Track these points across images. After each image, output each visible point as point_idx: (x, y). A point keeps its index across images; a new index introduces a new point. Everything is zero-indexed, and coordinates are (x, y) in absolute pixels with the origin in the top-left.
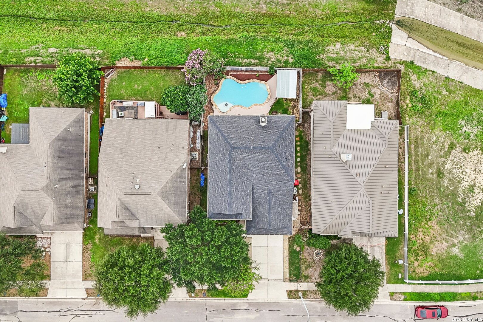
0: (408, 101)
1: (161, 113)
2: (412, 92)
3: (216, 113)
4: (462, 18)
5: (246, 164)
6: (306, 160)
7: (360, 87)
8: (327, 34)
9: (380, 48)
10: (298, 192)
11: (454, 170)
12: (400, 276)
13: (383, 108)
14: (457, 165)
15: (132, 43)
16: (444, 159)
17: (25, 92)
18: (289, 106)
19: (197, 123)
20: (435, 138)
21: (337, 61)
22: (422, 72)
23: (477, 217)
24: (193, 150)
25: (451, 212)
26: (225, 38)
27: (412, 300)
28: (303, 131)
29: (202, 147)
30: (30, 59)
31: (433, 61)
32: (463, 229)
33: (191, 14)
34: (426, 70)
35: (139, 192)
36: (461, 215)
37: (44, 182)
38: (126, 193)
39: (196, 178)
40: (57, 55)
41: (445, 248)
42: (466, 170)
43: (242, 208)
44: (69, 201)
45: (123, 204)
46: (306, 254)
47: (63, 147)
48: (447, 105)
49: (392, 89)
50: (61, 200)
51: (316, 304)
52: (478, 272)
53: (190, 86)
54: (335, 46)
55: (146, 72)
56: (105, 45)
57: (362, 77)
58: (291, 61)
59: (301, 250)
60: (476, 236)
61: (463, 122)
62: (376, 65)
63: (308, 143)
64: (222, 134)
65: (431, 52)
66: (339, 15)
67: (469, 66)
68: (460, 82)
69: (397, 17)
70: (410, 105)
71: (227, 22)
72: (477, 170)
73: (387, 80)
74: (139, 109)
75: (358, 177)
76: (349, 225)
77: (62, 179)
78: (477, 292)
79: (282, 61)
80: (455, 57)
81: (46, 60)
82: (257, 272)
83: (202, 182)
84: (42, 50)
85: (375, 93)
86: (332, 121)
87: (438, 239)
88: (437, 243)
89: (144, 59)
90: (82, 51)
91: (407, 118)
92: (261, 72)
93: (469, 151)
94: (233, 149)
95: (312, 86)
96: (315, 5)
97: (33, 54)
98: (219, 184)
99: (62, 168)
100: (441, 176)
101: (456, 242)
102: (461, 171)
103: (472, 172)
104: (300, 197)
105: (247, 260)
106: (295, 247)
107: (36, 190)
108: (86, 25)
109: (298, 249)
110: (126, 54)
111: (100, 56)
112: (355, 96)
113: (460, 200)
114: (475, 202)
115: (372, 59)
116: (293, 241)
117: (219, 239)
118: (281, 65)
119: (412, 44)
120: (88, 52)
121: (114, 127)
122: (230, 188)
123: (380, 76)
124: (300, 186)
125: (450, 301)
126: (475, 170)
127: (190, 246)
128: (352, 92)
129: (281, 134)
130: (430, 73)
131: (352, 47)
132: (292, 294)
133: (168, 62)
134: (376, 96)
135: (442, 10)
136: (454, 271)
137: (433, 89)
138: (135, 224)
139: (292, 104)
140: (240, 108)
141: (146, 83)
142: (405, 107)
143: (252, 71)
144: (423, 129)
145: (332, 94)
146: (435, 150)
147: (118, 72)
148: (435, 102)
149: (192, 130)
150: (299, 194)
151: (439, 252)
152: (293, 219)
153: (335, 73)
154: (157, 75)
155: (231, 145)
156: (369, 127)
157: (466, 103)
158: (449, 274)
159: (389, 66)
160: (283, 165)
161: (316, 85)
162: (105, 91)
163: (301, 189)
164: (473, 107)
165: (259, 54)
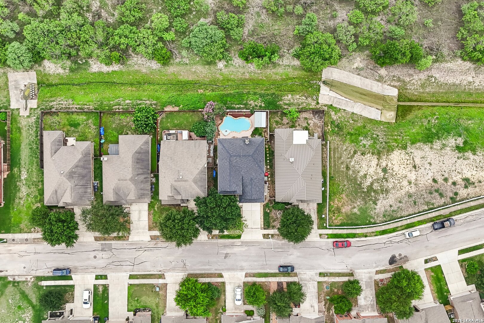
0: (329, 127)
1: (191, 136)
2: (331, 122)
3: (221, 137)
4: (361, 79)
5: (238, 164)
6: (272, 161)
7: (302, 120)
8: (284, 89)
9: (314, 97)
10: (268, 179)
11: (356, 166)
12: (325, 225)
13: (315, 131)
14: (357, 163)
15: (173, 97)
16: (350, 160)
17: (114, 126)
18: (262, 131)
19: (211, 141)
20: (345, 148)
21: (289, 105)
22: (337, 110)
23: (368, 191)
24: (208, 157)
25: (353, 189)
26: (226, 93)
27: (332, 238)
28: (271, 145)
29: (214, 155)
30: (116, 107)
31: (345, 104)
32: (360, 199)
33: (206, 79)
34: (340, 109)
35: (182, 180)
36: (359, 191)
37: (129, 176)
38: (175, 181)
39: (210, 173)
40: (130, 104)
41: (350, 209)
42: (363, 166)
43: (236, 188)
44: (142, 186)
45: (174, 187)
46: (273, 214)
47: (139, 157)
48: (353, 129)
49: (320, 121)
50: (138, 186)
51: (279, 242)
52: (367, 221)
53: (207, 122)
54: (288, 96)
55: (181, 113)
56: (158, 98)
57: (303, 114)
58: (263, 105)
59: (271, 211)
60: (367, 202)
61: (362, 138)
62: (311, 107)
63: (273, 152)
64: (225, 149)
65: (343, 98)
66: (290, 79)
67: (366, 105)
68: (361, 115)
69: (323, 79)
70: (330, 130)
71: (227, 84)
72: (369, 165)
73: (317, 115)
74: (179, 135)
75: (298, 170)
76: (295, 196)
77: (139, 174)
78: (367, 233)
79: (258, 106)
80: (358, 101)
81: (124, 107)
82: (245, 222)
83: (214, 175)
84: (122, 102)
85: (311, 123)
86: (285, 140)
87: (346, 204)
88: (345, 206)
89: (180, 106)
90: (145, 102)
91: (329, 137)
92: (246, 112)
93: (365, 155)
94: (231, 156)
95: (275, 119)
96: (276, 73)
97: (117, 104)
98: (224, 176)
99: (138, 168)
100: (348, 169)
101: (356, 205)
102: (360, 166)
103: (366, 167)
104: (269, 182)
105: (240, 216)
106: (267, 210)
107: (126, 180)
108: (146, 86)
109: (268, 211)
110: (170, 103)
111: (155, 105)
112: (299, 125)
113: (358, 182)
114: (367, 183)
115: (309, 104)
116: (265, 206)
117: (225, 203)
118: (258, 108)
119: (333, 94)
120: (148, 102)
121: (166, 145)
122: (230, 177)
123: (313, 113)
124: (269, 176)
125: (352, 238)
126: (368, 166)
127: (209, 208)
128: (297, 123)
129: (257, 148)
130: (343, 110)
131: (298, 97)
132: (265, 236)
133: (193, 107)
134: (311, 125)
135: (349, 74)
136: (355, 221)
137: (344, 119)
138: (179, 197)
139: (264, 130)
140: (234, 133)
141: (182, 120)
142: (327, 131)
143: (241, 112)
144: (338, 143)
145: (286, 124)
146: (345, 155)
147: (166, 114)
148: (345, 127)
149: (208, 145)
150: (268, 181)
151: (346, 211)
152: (265, 194)
153: (287, 113)
154: (187, 115)
155: (230, 154)
156: (305, 143)
157: (364, 127)
158: (351, 223)
159: (319, 107)
160: (258, 164)
161: (277, 119)
162: (159, 125)
163: (269, 177)
164: (368, 129)
165: (245, 102)
